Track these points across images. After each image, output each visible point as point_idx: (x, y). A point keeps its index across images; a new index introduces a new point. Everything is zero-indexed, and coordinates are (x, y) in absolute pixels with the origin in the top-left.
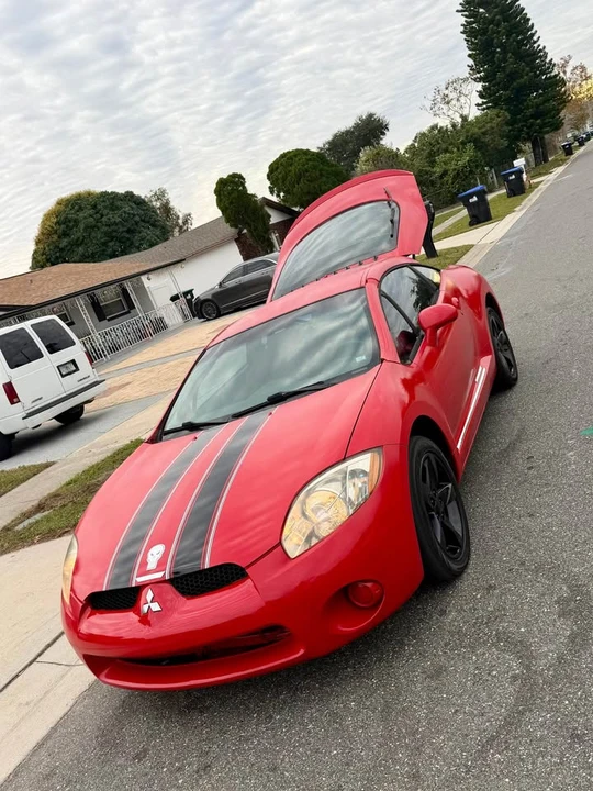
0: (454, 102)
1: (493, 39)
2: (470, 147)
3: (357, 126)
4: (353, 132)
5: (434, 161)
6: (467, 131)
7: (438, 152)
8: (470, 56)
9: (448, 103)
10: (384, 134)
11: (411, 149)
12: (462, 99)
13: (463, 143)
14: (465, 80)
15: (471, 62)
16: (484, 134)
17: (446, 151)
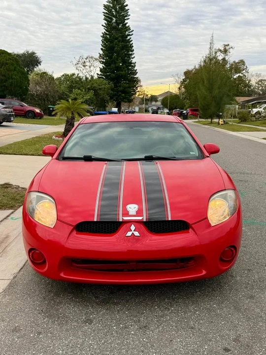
0: (87, 67)
1: (115, 47)
2: (92, 92)
3: (24, 55)
4: (21, 57)
5: (72, 91)
6: (93, 84)
7: (75, 88)
8: (102, 49)
9: (84, 66)
10: (38, 66)
11: (58, 79)
12: (92, 68)
13: (89, 89)
14: (96, 59)
15: (101, 52)
16: (100, 89)
17: (79, 89)
